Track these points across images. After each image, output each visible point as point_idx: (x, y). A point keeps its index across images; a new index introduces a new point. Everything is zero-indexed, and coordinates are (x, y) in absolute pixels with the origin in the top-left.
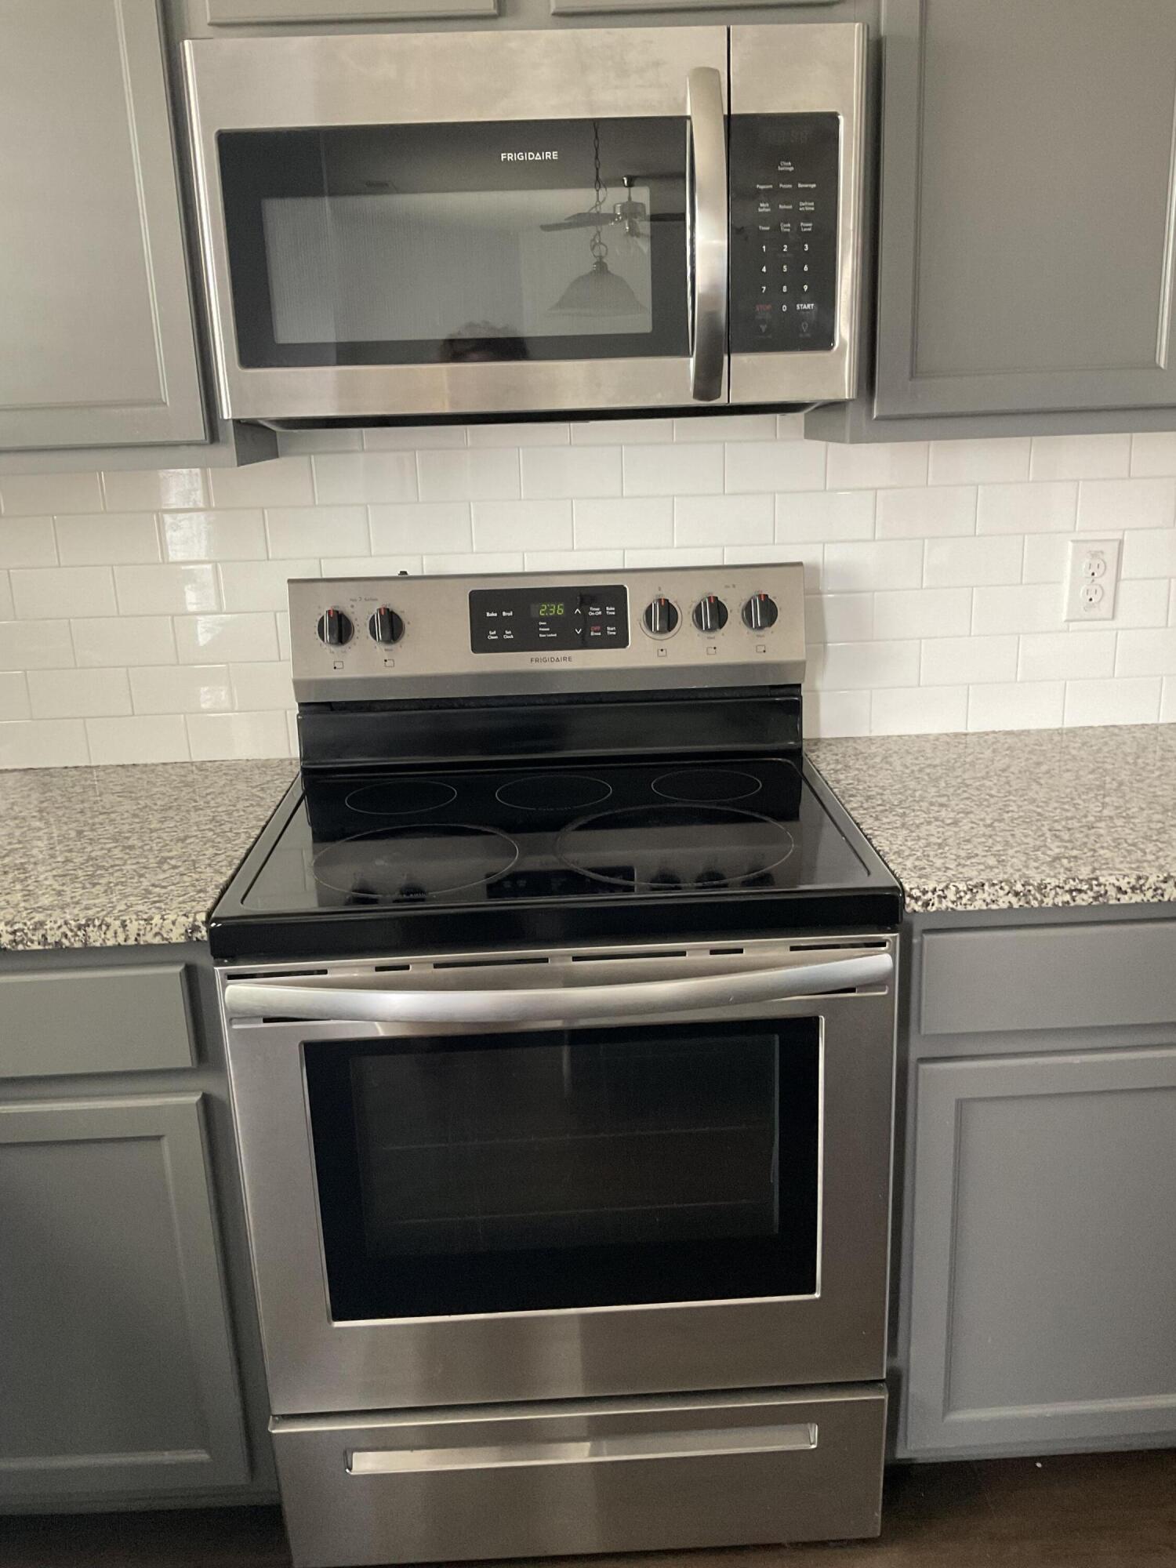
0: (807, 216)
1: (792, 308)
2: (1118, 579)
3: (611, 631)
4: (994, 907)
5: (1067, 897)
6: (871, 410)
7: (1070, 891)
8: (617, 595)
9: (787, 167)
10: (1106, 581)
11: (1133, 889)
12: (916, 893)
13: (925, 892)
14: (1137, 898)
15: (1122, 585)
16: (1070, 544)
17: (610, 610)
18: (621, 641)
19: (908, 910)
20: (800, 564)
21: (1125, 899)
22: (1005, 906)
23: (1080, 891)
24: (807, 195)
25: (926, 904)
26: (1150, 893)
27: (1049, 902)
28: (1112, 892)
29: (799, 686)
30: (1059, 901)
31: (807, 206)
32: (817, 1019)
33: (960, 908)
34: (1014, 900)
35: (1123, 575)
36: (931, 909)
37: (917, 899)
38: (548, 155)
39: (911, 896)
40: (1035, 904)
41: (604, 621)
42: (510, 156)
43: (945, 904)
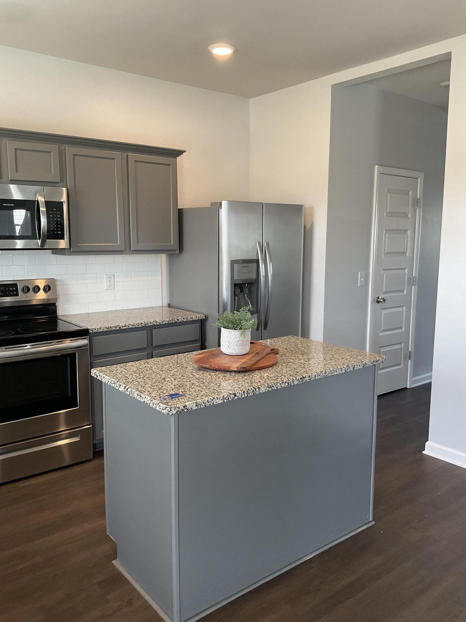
0: (59, 218)
1: (57, 232)
2: (114, 282)
3: (15, 293)
4: (103, 331)
5: (115, 328)
6: (71, 250)
7: (115, 327)
8: (15, 285)
9: (55, 209)
10: (112, 282)
11: (125, 326)
12: (91, 329)
13: (92, 329)
14: (125, 328)
15: (115, 283)
16: (105, 275)
17: (14, 288)
18: (17, 295)
19: (90, 332)
20: (54, 279)
21: (124, 328)
22: (105, 330)
23: (117, 327)
24: (58, 214)
25: (93, 331)
26: (127, 327)
27: (112, 329)
28: (121, 327)
29: (55, 303)
30: (114, 329)
31: (59, 216)
32: (76, 353)
33: (98, 331)
34: (107, 329)
35: (115, 281)
36: (94, 332)
37: (91, 330)
38: (12, 205)
39: (90, 330)
40: (110, 330)
41: (13, 291)
42: (5, 205)
43: (96, 331)
